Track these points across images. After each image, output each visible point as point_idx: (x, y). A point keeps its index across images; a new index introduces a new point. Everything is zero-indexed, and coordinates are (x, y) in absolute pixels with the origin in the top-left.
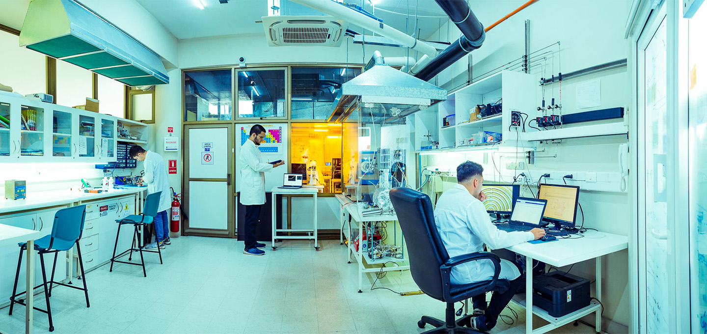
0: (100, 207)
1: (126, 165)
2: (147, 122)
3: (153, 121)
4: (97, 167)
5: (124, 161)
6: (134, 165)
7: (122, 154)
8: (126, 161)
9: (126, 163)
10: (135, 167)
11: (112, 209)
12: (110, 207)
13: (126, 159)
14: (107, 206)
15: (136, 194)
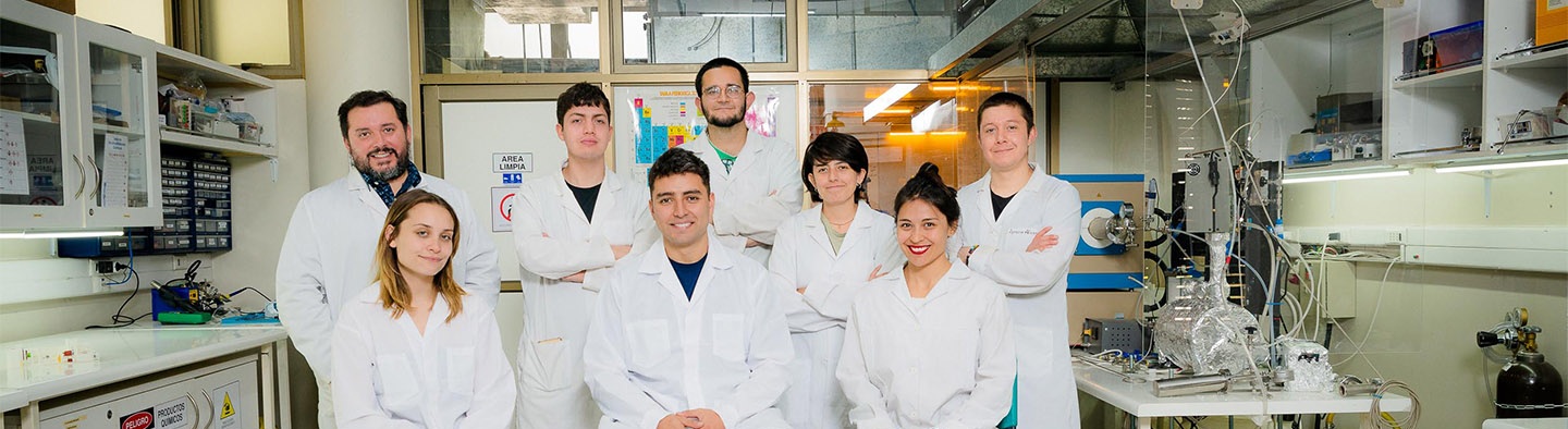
0: (122, 420)
1: (193, 241)
2: (272, 73)
3: (295, 69)
4: (67, 249)
5: (184, 225)
6: (224, 241)
7: (175, 196)
8: (192, 225)
9: (192, 233)
10: (229, 247)
11: (171, 421)
12: (161, 413)
13: (191, 217)
14: (151, 410)
15: (258, 351)
